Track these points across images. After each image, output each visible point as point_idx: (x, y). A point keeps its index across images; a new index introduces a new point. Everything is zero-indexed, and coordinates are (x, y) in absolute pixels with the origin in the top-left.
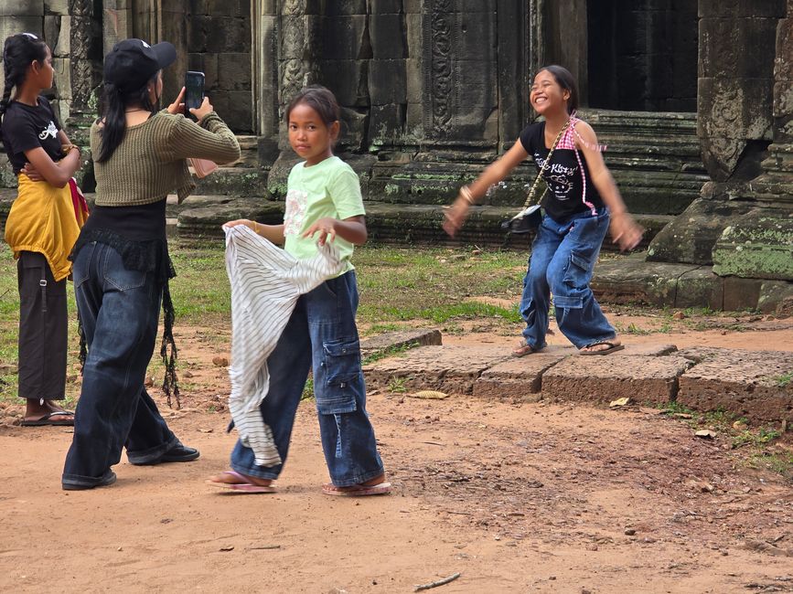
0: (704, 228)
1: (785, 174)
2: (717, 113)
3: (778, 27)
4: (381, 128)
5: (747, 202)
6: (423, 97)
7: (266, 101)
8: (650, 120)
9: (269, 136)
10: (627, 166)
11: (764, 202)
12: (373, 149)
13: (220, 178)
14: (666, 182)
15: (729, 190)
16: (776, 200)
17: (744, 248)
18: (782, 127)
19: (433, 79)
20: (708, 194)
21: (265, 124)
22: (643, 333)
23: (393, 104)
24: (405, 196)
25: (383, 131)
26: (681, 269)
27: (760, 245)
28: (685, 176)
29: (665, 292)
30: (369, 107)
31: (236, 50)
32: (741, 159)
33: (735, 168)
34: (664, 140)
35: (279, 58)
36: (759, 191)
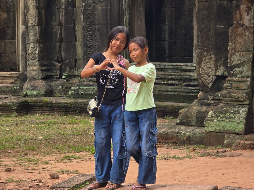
0: (200, 112)
1: (234, 90)
2: (204, 65)
3: (230, 30)
4: (67, 69)
5: (217, 101)
6: (83, 57)
7: (22, 59)
8: (171, 66)
9: (23, 72)
10: (162, 84)
11: (225, 101)
12: (63, 77)
13: (4, 88)
14: (177, 90)
15: (209, 96)
16: (230, 101)
17: (218, 120)
18: (232, 70)
19: (87, 50)
20: (201, 98)
21: (22, 68)
22: (179, 159)
23: (71, 60)
24: (76, 95)
25: (68, 70)
26: (191, 128)
27: (224, 119)
28: (184, 87)
29: (185, 138)
30: (62, 61)
31: (11, 39)
32: (214, 83)
33: (212, 87)
34: (176, 74)
35: (27, 42)
36: (223, 97)
